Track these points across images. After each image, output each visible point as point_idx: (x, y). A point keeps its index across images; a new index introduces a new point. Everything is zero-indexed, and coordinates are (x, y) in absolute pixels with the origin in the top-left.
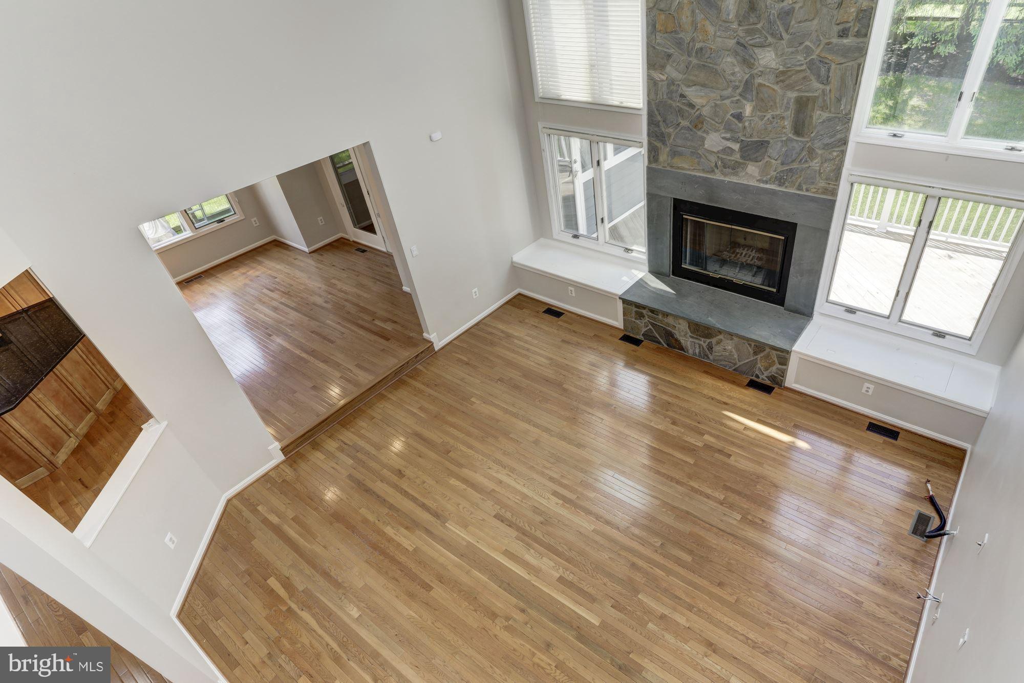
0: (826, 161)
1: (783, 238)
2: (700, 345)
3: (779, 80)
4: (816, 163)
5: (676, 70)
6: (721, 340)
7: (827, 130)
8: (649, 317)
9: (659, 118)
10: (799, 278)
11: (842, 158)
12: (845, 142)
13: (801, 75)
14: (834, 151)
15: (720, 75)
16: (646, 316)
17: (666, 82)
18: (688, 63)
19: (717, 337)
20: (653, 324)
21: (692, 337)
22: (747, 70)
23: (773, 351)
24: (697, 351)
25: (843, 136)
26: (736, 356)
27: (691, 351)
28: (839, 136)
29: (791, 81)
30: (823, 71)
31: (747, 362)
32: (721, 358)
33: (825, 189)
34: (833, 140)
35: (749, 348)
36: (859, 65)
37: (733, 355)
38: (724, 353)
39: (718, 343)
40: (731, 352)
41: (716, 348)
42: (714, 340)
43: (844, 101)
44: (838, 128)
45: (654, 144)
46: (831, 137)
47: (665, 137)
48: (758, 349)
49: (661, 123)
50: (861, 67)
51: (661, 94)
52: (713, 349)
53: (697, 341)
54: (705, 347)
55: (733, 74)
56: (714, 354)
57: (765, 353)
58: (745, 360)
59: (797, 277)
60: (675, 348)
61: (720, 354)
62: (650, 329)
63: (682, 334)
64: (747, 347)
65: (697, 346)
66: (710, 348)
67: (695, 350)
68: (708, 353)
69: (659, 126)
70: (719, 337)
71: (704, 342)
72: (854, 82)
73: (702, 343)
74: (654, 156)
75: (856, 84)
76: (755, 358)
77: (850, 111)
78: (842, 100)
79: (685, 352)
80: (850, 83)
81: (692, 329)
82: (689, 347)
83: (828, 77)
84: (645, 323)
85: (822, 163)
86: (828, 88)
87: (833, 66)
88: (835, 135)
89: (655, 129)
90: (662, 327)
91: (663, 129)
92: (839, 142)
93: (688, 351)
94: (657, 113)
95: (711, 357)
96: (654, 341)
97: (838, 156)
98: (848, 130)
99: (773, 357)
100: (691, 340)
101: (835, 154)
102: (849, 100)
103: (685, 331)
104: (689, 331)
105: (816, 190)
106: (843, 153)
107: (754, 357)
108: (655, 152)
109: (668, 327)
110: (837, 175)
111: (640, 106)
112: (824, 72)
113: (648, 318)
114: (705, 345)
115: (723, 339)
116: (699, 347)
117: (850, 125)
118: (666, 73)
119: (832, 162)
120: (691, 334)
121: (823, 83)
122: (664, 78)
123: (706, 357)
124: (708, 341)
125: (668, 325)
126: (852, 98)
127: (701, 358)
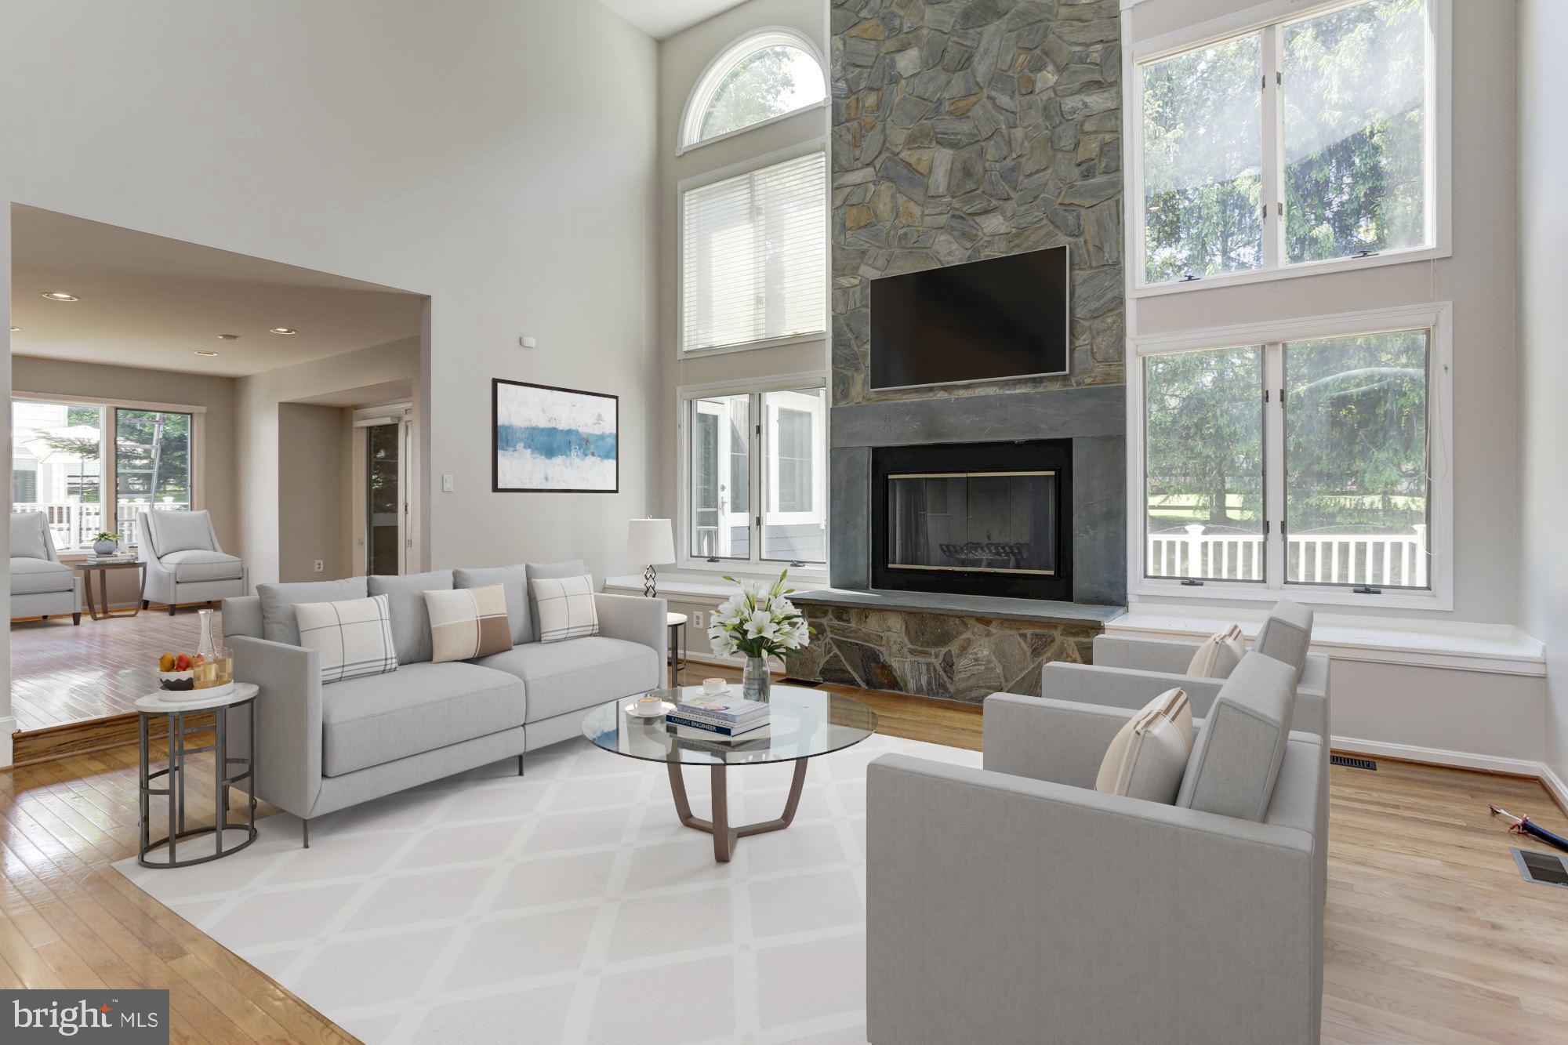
0: (1098, 333)
1: (1052, 473)
2: (928, 665)
3: (1012, 244)
4: (1084, 340)
5: (874, 267)
6: (969, 642)
7: (1091, 291)
8: (834, 629)
9: (850, 335)
10: (1092, 532)
11: (1122, 323)
12: (1120, 301)
13: (1044, 231)
14: (1108, 317)
15: (932, 258)
16: (828, 629)
17: (859, 287)
18: (889, 255)
19: (961, 637)
20: (840, 644)
21: (912, 652)
22: (968, 245)
23: (1068, 639)
24: (924, 681)
25: (1115, 293)
26: (999, 670)
27: (912, 685)
28: (1109, 295)
29: (1030, 243)
30: (1071, 219)
31: (1024, 678)
32: (971, 682)
33: (1106, 375)
34: (1102, 302)
35: (1022, 642)
36: (1118, 201)
37: (993, 669)
38: (975, 669)
39: (964, 649)
40: (989, 662)
41: (962, 664)
42: (954, 647)
43: (1107, 248)
44: (1106, 284)
45: (842, 373)
46: (1100, 298)
47: (858, 359)
48: (1041, 639)
49: (852, 341)
50: (1121, 202)
51: (853, 302)
52: (954, 667)
53: (922, 660)
54: (938, 668)
55: (950, 254)
56: (956, 678)
57: (1055, 646)
58: (1018, 676)
59: (1086, 532)
60: (882, 686)
61: (968, 674)
62: (836, 656)
63: (895, 648)
64: (1019, 643)
65: (924, 669)
66: (949, 665)
67: (920, 680)
68: (946, 679)
69: (849, 346)
70: (964, 636)
71: (937, 656)
72: (1115, 221)
73: (932, 660)
74: (842, 391)
75: (1119, 223)
76: (1036, 664)
77: (1118, 258)
78: (1104, 246)
79: (901, 690)
80: (1111, 224)
81: (913, 632)
82: (909, 674)
83: (1079, 225)
84: (826, 644)
85: (1093, 338)
86: (1082, 240)
87: (1083, 212)
88: (1104, 294)
89: (845, 351)
90: (857, 644)
91: (856, 349)
92: (1112, 303)
93: (906, 685)
94: (846, 329)
95: (951, 688)
96: (842, 681)
97: (1114, 322)
98: (1121, 283)
99: (1071, 652)
100: (911, 658)
101: (1109, 320)
102: (1114, 244)
103: (899, 640)
104: (906, 641)
105: (1092, 379)
106: (1122, 316)
107: (1033, 662)
108: (844, 384)
109: (869, 642)
110: (1119, 350)
111: (824, 328)
112: (1072, 221)
113: (832, 632)
114: (937, 663)
115: (971, 637)
116: (928, 669)
117: (1122, 276)
118: (859, 275)
119: (1108, 332)
120: (911, 647)
121: (1074, 235)
122: (856, 282)
123: (941, 691)
124: (944, 650)
125: (868, 637)
126: (1117, 242)
127: (934, 694)
